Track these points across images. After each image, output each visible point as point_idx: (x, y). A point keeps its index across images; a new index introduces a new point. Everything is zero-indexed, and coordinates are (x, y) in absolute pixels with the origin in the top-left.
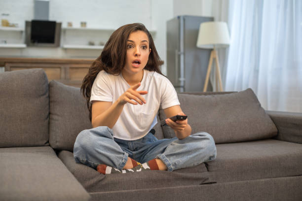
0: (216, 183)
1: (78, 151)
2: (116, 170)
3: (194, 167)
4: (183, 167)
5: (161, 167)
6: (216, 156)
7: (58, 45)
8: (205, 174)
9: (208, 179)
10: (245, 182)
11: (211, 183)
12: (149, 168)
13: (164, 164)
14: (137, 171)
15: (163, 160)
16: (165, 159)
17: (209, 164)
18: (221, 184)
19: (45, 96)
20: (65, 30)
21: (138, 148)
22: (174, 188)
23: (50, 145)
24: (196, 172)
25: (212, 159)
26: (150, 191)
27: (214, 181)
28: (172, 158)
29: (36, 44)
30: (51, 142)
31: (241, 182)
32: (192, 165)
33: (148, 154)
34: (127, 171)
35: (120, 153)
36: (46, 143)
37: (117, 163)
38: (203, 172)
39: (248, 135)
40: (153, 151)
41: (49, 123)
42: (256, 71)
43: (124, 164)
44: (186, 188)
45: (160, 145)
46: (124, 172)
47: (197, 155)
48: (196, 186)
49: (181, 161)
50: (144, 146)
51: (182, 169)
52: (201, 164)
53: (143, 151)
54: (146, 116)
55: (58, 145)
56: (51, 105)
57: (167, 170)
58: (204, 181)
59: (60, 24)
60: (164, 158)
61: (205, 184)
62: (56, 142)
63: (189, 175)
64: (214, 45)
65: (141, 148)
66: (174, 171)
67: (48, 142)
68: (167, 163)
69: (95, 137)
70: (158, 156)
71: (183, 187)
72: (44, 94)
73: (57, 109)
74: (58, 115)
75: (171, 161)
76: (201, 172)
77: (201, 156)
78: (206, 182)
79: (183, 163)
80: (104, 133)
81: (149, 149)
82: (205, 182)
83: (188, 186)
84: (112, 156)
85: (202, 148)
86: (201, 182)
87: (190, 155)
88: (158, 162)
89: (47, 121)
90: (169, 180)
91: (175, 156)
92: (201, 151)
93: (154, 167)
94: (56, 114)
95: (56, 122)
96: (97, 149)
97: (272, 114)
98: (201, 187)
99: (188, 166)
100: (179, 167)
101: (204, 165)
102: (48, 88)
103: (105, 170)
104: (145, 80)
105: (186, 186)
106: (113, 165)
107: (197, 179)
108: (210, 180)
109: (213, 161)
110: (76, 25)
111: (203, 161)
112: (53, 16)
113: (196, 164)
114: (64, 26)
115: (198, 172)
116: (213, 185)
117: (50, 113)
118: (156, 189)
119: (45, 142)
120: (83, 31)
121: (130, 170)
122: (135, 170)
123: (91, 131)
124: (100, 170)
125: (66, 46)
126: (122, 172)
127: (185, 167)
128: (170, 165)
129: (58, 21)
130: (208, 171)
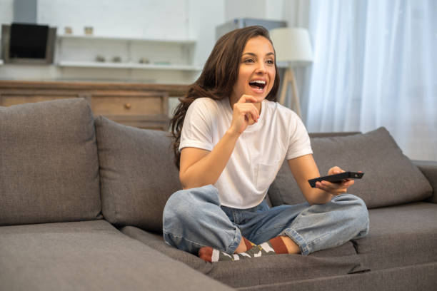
0: (369, 270)
1: (171, 224)
2: (226, 254)
3: (339, 247)
4: (323, 248)
5: (291, 248)
6: (368, 230)
7: (51, 62)
8: (354, 258)
9: (359, 265)
10: (410, 267)
11: (363, 271)
12: (272, 250)
13: (296, 244)
14: (256, 255)
15: (295, 237)
16: (296, 236)
17: (358, 242)
18: (377, 272)
19: (91, 142)
20: (61, 39)
21: (246, 221)
22: (314, 280)
23: (104, 219)
24: (341, 256)
25: (363, 235)
26: (280, 287)
27: (368, 268)
28: (306, 235)
29: (16, 60)
30: (107, 213)
31: (404, 268)
32: (336, 244)
33: (262, 229)
34: (240, 256)
35: (230, 227)
36: (98, 216)
37: (227, 244)
38: (351, 254)
39: (393, 196)
40: (270, 223)
41: (100, 184)
42: (357, 101)
43: (236, 244)
44: (330, 281)
45: (280, 215)
46: (236, 258)
47: (345, 230)
48: (343, 276)
49: (322, 238)
50: (255, 217)
51: (321, 250)
52: (347, 242)
53: (253, 225)
54: (266, 168)
55: (120, 217)
56: (100, 154)
57: (300, 253)
58: (352, 270)
59: (55, 30)
60: (295, 234)
61: (355, 273)
62: (116, 213)
63: (332, 260)
64: (289, 62)
65: (250, 220)
66: (310, 253)
67: (101, 213)
68: (300, 243)
69: (198, 202)
70: (285, 231)
71: (325, 278)
72: (90, 139)
73: (111, 162)
74: (114, 171)
75: (306, 239)
76: (349, 255)
77: (351, 231)
78: (357, 270)
79: (323, 242)
80: (209, 195)
81: (263, 221)
82: (354, 270)
83: (333, 277)
84: (222, 232)
85: (352, 219)
86: (349, 270)
87: (335, 229)
88: (286, 240)
89: (97, 180)
90: (305, 269)
91: (311, 232)
92: (351, 224)
93: (281, 249)
94: (110, 170)
95: (113, 181)
96: (202, 221)
97: (422, 165)
98: (351, 278)
99: (330, 246)
100: (318, 248)
101: (352, 244)
102: (94, 129)
103: (211, 255)
104: (265, 114)
105: (329, 278)
106: (222, 246)
107: (344, 266)
108: (362, 268)
109: (365, 238)
110: (78, 32)
111: (351, 238)
112: (43, 18)
113: (341, 242)
114: (61, 32)
115: (345, 255)
116: (367, 274)
117: (100, 168)
118: (289, 283)
119: (97, 213)
120: (88, 41)
121: (244, 254)
122: (252, 255)
123: (192, 192)
124: (204, 256)
125: (63, 63)
126: (233, 257)
127: (325, 248)
128: (305, 245)
129: (52, 24)
130: (357, 253)
